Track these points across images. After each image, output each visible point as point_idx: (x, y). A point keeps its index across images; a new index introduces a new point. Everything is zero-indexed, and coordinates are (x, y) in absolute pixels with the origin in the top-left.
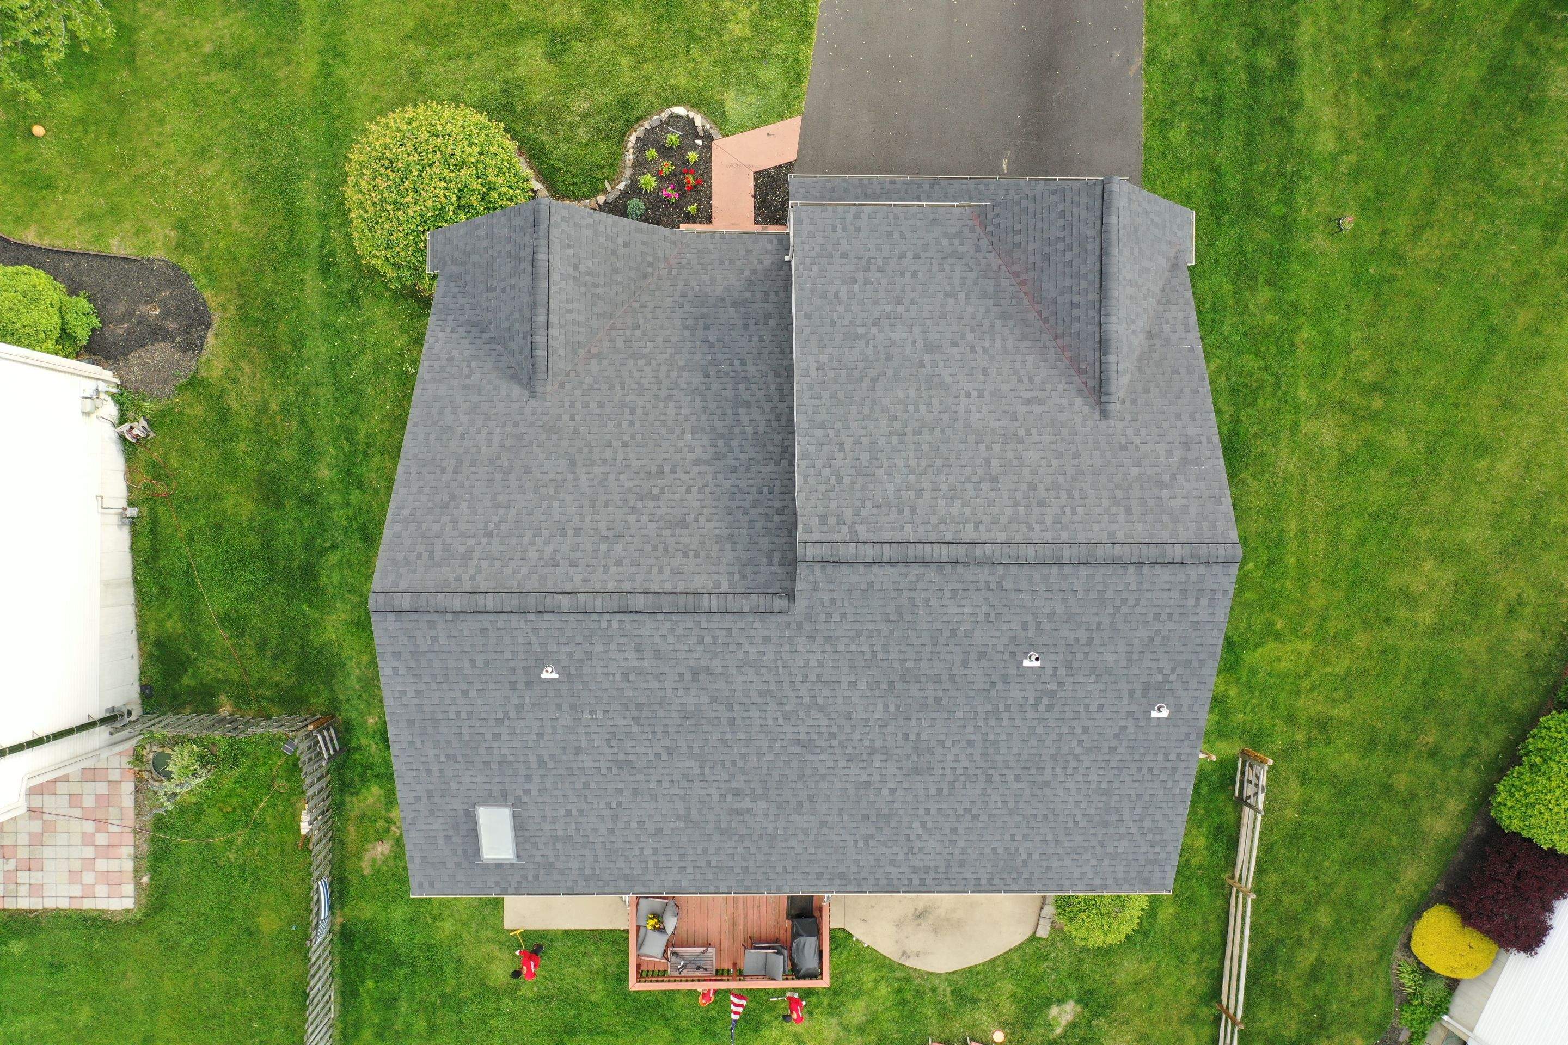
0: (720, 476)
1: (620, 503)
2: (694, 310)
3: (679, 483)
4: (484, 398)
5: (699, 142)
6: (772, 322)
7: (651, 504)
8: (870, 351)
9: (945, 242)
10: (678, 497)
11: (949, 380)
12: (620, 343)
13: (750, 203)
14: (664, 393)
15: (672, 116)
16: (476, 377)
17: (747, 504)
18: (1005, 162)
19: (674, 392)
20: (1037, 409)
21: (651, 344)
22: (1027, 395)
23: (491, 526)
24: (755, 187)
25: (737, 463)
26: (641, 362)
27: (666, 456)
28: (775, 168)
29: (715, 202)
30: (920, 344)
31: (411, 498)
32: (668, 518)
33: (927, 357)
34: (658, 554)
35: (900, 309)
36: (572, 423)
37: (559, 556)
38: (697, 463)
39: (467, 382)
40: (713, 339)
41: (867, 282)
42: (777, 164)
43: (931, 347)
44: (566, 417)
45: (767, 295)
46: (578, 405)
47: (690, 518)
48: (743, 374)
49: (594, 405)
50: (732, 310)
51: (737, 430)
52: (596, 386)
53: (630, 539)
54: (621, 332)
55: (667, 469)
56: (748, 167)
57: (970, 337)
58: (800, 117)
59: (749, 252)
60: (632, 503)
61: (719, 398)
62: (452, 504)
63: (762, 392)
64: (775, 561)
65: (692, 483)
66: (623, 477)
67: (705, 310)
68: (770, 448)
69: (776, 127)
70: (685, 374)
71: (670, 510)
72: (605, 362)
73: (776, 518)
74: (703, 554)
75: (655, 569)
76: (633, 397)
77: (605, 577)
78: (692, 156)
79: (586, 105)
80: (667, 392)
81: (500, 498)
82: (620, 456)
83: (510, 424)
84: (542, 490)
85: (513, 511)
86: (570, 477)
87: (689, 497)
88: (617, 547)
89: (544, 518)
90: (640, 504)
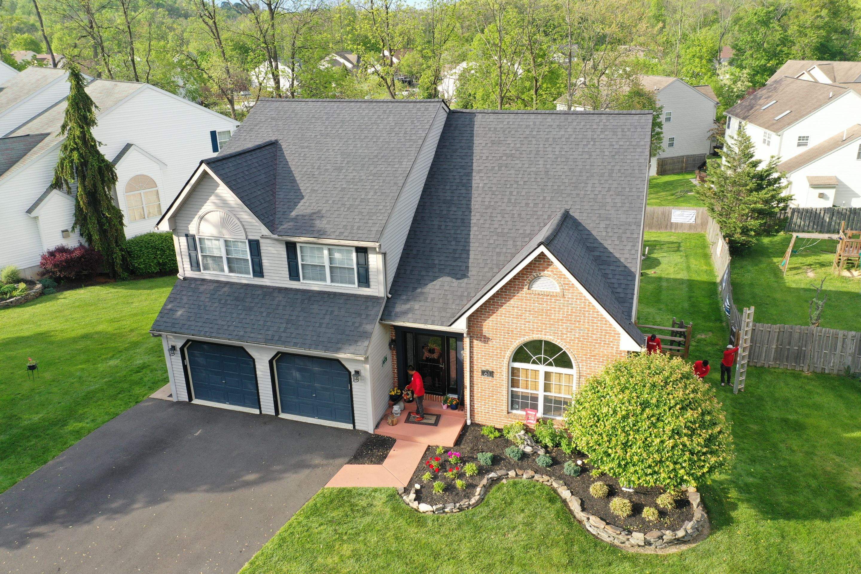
1: (524, 152)
2: (460, 264)
3: (491, 162)
4: (597, 212)
5: (417, 487)
6: (415, 252)
7: (508, 152)
8: (371, 168)
10: (493, 155)
11: (339, 156)
12: (510, 243)
14: (489, 211)
15: (433, 505)
16: (602, 225)
17: (459, 150)
18: (197, 434)
21: (492, 241)
23: (592, 143)
25: (459, 170)
26: (499, 230)
27: (495, 175)
28: (364, 464)
29: (421, 456)
30: (344, 171)
31: (637, 157)
32: (500, 145)
33: (344, 165)
34: (508, 130)
35: (345, 186)
36: (545, 195)
37: (557, 130)
39: (608, 222)
40: (453, 243)
43: (339, 169)
44: (548, 198)
45: (412, 271)
46: (540, 206)
47: (489, 145)
48: (442, 220)
49: (531, 205)
50: (436, 262)
51: (454, 188)
52: (528, 217)
53: (521, 136)
54: (508, 251)
55: (496, 168)
56: (384, 468)
58: (327, 486)
60: (518, 152)
61: (460, 206)
62: (613, 154)
63: (435, 208)
64: (454, 125)
66: (520, 165)
67: (453, 263)
68: (440, 177)
71: (499, 149)
72: (521, 231)
73: (447, 144)
75: (511, 123)
76: (508, 208)
77: (535, 120)
78: (426, 477)
80: (487, 211)
81: (587, 157)
82: (520, 176)
83: (581, 196)
84: (564, 160)
85: (580, 150)
86: (548, 166)
87: (487, 155)
88: (528, 133)
89: (564, 147)
90: (513, 152)
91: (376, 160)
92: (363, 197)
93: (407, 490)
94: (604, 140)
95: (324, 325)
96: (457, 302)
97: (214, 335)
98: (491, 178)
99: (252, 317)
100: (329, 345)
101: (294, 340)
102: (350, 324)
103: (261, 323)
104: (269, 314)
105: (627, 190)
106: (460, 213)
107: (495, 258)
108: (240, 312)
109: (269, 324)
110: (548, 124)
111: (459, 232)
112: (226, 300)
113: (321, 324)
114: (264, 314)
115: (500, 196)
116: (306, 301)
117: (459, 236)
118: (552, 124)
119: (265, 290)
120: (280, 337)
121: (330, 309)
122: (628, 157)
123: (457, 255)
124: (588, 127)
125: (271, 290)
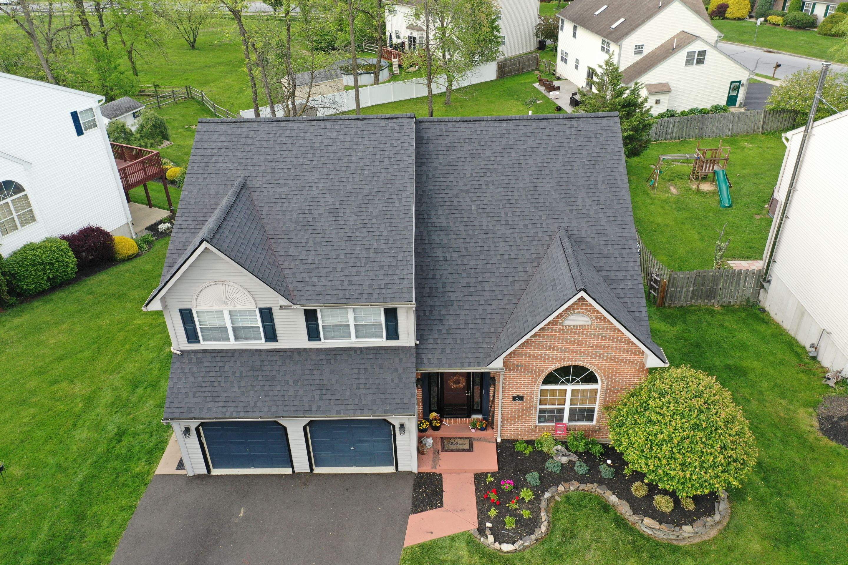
0: (455, 183)
1: (506, 166)
2: (478, 298)
3: (477, 179)
4: (593, 228)
5: (489, 525)
6: (428, 290)
7: (490, 166)
8: (370, 209)
10: (476, 171)
11: (327, 195)
12: (520, 269)
13: (445, 487)
14: (490, 236)
15: (513, 543)
16: (602, 243)
17: (440, 168)
18: (241, 515)
19: (484, 236)
20: (281, 181)
21: (502, 270)
22: (285, 189)
23: (570, 152)
24: (442, 497)
25: (446, 191)
26: (506, 257)
27: (485, 195)
28: (426, 510)
29: (473, 487)
30: (341, 215)
31: (616, 166)
32: (480, 159)
33: (337, 207)
34: (483, 140)
35: (350, 234)
36: (540, 213)
37: (533, 138)
38: (468, 191)
39: (606, 239)
40: (464, 275)
41: (368, 250)
42: (424, 513)
43: (334, 212)
44: (544, 217)
45: (431, 311)
46: (539, 226)
47: (469, 159)
48: (445, 250)
49: (530, 226)
50: (453, 298)
51: (447, 212)
52: (530, 239)
53: (498, 147)
54: (521, 279)
55: (484, 186)
56: (447, 511)
57: (310, 219)
58: (405, 545)
59: (443, 350)
60: (500, 166)
61: (459, 233)
62: (593, 163)
63: (433, 237)
64: (425, 138)
65: (470, 179)
66: (507, 181)
67: (471, 298)
68: (428, 200)
69: (426, 538)
70: (479, 249)
71: (480, 163)
72: (527, 256)
73: (425, 160)
74: (461, 141)
75: (484, 132)
76: (508, 231)
77: (508, 128)
78: (493, 512)
79: (588, 556)
80: (488, 236)
81: (569, 167)
82: (510, 194)
83: (575, 212)
84: (548, 172)
85: (560, 160)
86: (535, 181)
87: (470, 171)
88: (504, 143)
89: (544, 157)
90: (496, 166)
91: (370, 197)
92: (375, 246)
93: (481, 531)
94: (580, 148)
95: (362, 387)
96: (487, 340)
97: (242, 415)
98: (482, 199)
99: (279, 388)
100: (375, 407)
101: (335, 408)
102: (389, 380)
103: (291, 393)
104: (296, 381)
105: (615, 202)
106: (461, 241)
107: (510, 288)
108: (262, 383)
109: (300, 393)
110: (522, 131)
111: (466, 262)
112: (241, 372)
113: (358, 385)
114: (291, 382)
115: (496, 219)
116: (332, 362)
117: (467, 267)
118: (525, 131)
119: (281, 354)
120: (319, 406)
121: (362, 367)
122: (608, 166)
123: (472, 289)
124: (562, 133)
125: (289, 354)
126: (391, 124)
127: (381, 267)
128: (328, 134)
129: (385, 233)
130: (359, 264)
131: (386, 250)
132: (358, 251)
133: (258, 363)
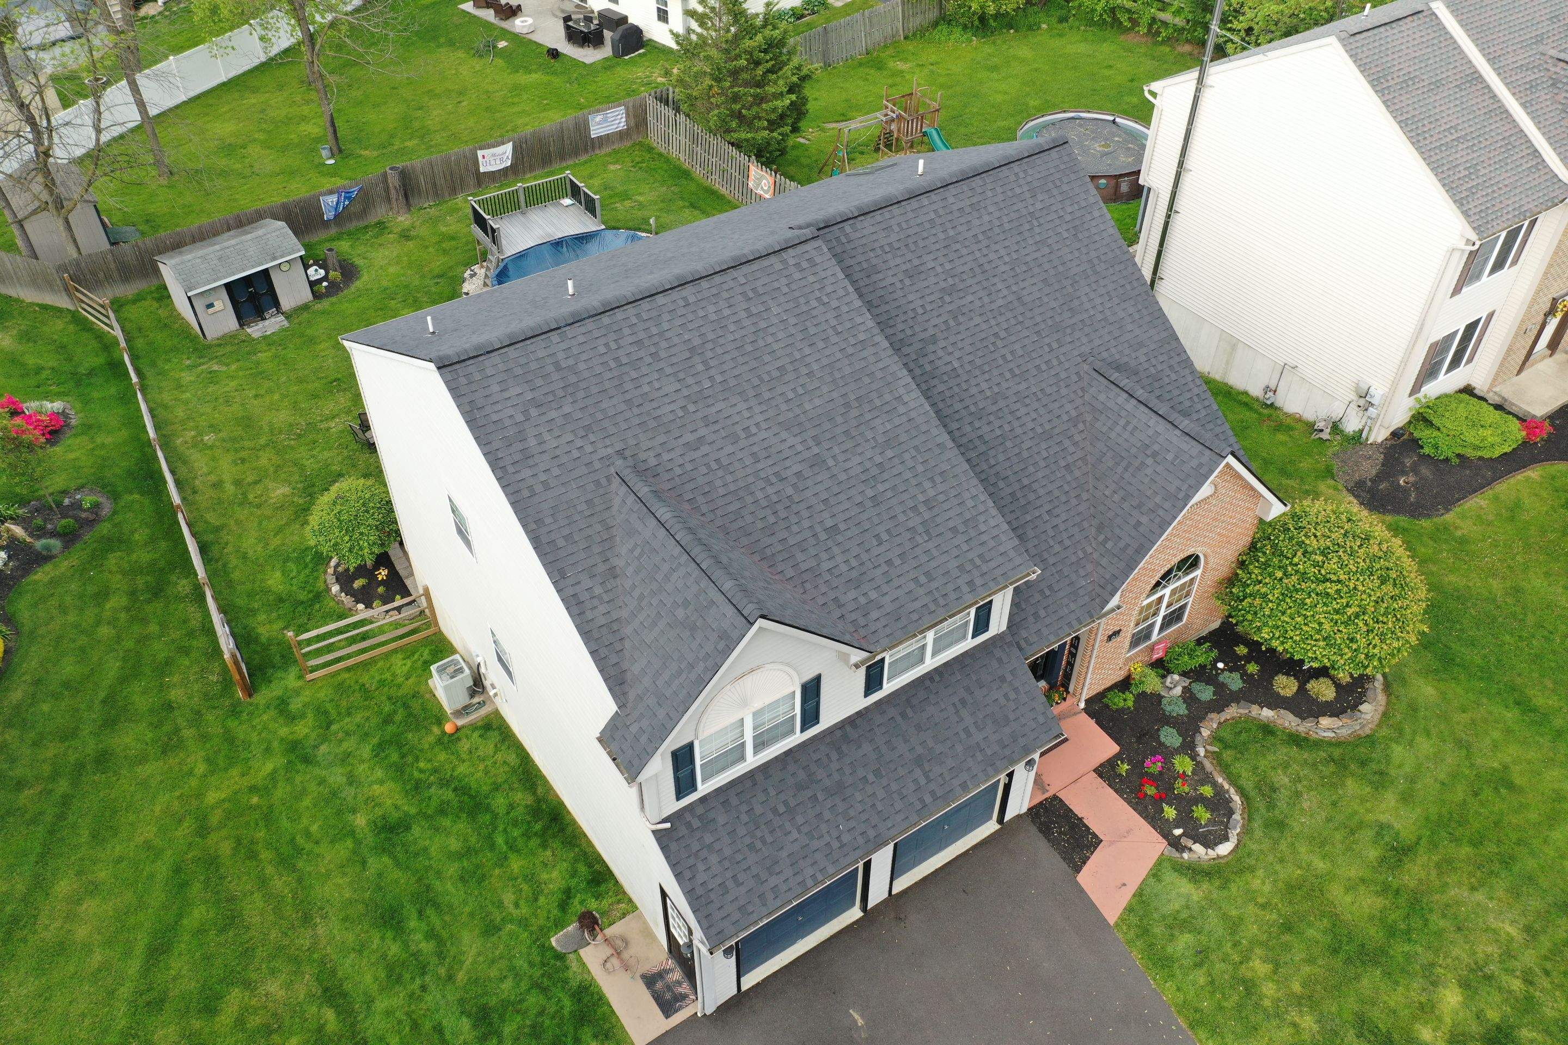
0: (909, 332)
1: (964, 276)
2: (1037, 513)
3: (935, 313)
4: (1121, 340)
5: (1178, 832)
7: (943, 285)
8: (869, 435)
9: (873, 595)
10: (928, 299)
11: (784, 435)
12: (1067, 443)
13: (1079, 810)
14: (1002, 404)
16: (1142, 358)
18: (860, 1022)
19: (995, 408)
20: (689, 437)
21: (1045, 454)
22: (705, 449)
23: (1035, 223)
24: (1088, 828)
26: (1039, 430)
27: (960, 337)
28: (1088, 858)
29: (1111, 791)
30: (831, 463)
32: (923, 276)
33: (816, 450)
34: (910, 240)
35: (870, 493)
36: (1047, 340)
37: (975, 214)
38: (934, 339)
39: (1144, 350)
41: (915, 509)
42: (1089, 863)
43: (817, 462)
44: (1055, 345)
46: (1055, 362)
47: (907, 282)
49: (1044, 367)
52: (1055, 388)
53: (937, 246)
54: (1076, 457)
55: (952, 323)
56: (1112, 843)
57: (790, 491)
58: (1112, 923)
59: (1036, 615)
60: (957, 279)
62: (1073, 232)
65: (926, 317)
66: (978, 303)
69: (1125, 897)
70: (998, 432)
71: (925, 284)
72: (1065, 418)
74: (879, 252)
75: (904, 226)
76: (1021, 387)
77: (934, 207)
78: (1170, 812)
80: (1000, 405)
81: (1047, 250)
82: (993, 322)
83: (1088, 322)
84: (1024, 268)
85: (1030, 241)
86: (1014, 288)
87: (920, 302)
88: (942, 236)
89: (1007, 243)
90: (950, 281)
91: (854, 413)
92: (921, 498)
93: (1175, 844)
94: (1045, 212)
95: (973, 729)
96: (1082, 572)
97: (831, 870)
98: (960, 345)
99: (859, 797)
100: (1007, 752)
101: (956, 782)
102: (1002, 701)
103: (881, 794)
104: (877, 773)
105: (1128, 287)
106: (968, 429)
107: (1069, 478)
108: (829, 804)
109: (894, 787)
110: (955, 207)
111: (992, 462)
112: (785, 803)
113: (966, 730)
114: (871, 777)
115: (995, 372)
116: (909, 712)
117: (998, 468)
118: (961, 205)
119: (828, 740)
120: (932, 793)
121: (955, 699)
122: (1094, 230)
123: (1023, 502)
124: (1010, 194)
125: (839, 733)
126: (792, 262)
127: (954, 530)
128: (701, 313)
129: (920, 468)
130: (919, 539)
131: (941, 498)
132: (902, 518)
133: (802, 775)
